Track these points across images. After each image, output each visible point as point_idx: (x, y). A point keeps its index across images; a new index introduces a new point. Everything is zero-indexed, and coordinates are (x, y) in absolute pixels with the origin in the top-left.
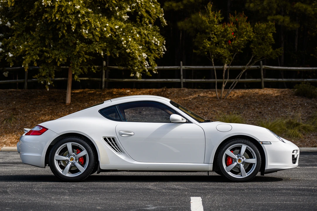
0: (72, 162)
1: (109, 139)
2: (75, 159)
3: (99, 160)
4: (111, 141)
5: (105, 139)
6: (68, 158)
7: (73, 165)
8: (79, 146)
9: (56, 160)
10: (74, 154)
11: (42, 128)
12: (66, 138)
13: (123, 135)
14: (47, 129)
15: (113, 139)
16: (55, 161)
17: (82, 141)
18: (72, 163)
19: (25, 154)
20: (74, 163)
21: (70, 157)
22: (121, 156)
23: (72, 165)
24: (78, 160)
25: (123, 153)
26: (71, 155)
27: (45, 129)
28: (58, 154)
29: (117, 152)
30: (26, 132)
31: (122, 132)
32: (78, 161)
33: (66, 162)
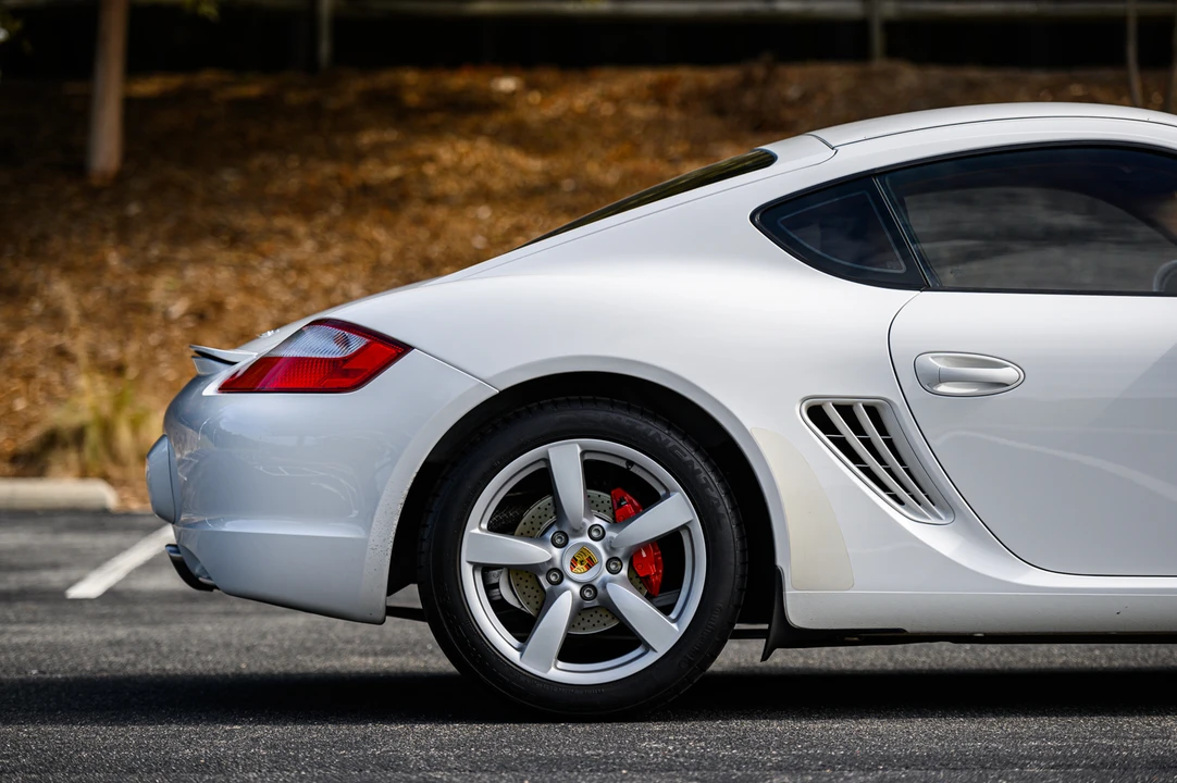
0: (586, 577)
1: (846, 411)
2: (605, 558)
3: (780, 562)
4: (857, 428)
5: (817, 414)
6: (557, 552)
7: (594, 603)
8: (630, 463)
9: (476, 566)
10: (597, 521)
11: (357, 343)
12: (541, 407)
13: (943, 388)
14: (402, 349)
15: (872, 411)
16: (467, 571)
17: (654, 429)
18: (586, 586)
19: (229, 527)
20: (596, 583)
21: (573, 541)
22: (936, 537)
23: (588, 604)
24: (625, 566)
25: (942, 509)
26: (577, 533)
27: (383, 351)
28: (484, 526)
29: (901, 503)
30: (225, 373)
31: (939, 365)
32: (624, 572)
33: (542, 579)
